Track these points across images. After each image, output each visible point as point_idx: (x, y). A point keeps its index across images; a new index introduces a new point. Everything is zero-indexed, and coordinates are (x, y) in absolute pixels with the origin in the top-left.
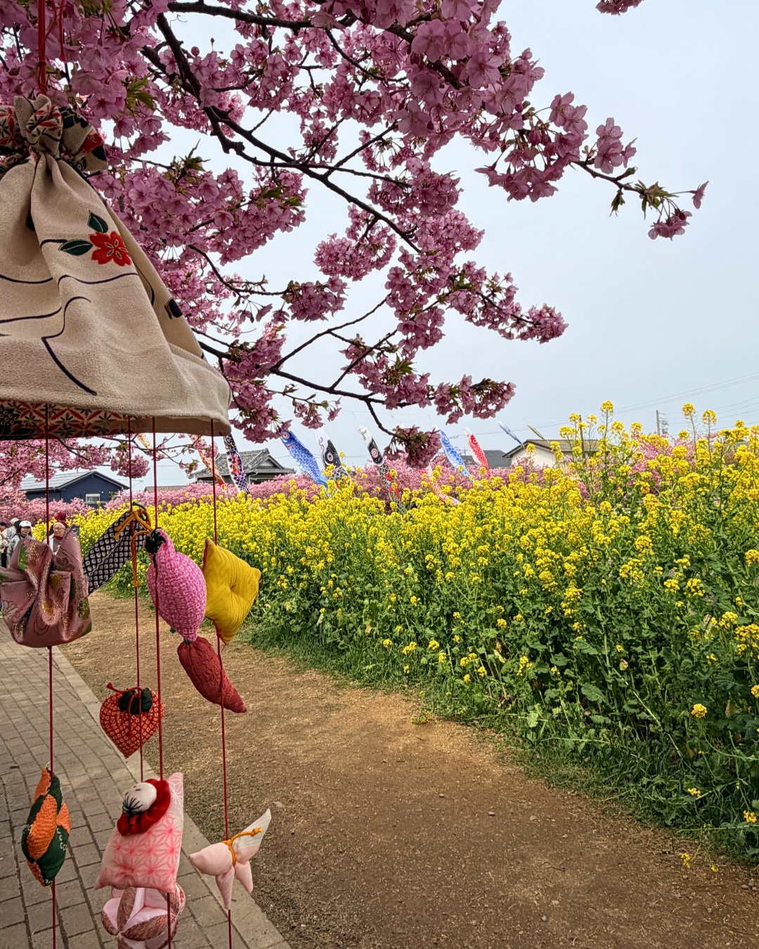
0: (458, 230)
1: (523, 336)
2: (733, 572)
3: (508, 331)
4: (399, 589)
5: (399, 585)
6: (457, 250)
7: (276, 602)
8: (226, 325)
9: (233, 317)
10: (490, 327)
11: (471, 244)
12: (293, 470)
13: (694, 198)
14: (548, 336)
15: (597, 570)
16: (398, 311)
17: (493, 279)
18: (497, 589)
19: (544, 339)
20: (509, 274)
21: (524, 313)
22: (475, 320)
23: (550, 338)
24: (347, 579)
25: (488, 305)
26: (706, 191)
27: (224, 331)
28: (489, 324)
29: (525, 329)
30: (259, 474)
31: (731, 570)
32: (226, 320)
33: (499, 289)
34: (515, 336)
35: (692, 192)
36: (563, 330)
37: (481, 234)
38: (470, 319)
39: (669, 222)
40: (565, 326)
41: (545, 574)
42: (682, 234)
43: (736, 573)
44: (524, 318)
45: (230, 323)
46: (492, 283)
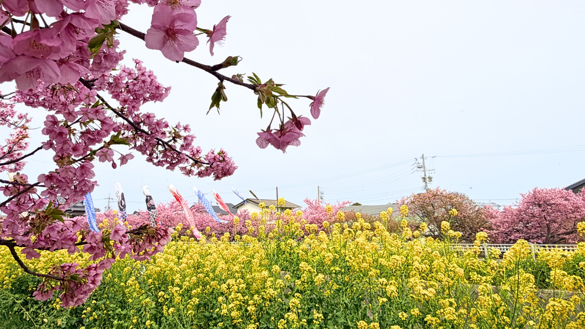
0: (143, 85)
1: (200, 174)
2: (351, 325)
3: (189, 168)
4: (140, 313)
5: (140, 310)
6: (145, 100)
7: (51, 318)
8: (16, 122)
9: (22, 117)
10: (168, 168)
11: (158, 97)
12: (98, 209)
13: (312, 105)
14: (220, 176)
15: (267, 313)
16: (57, 156)
17: (176, 127)
18: (205, 317)
19: (217, 178)
20: (187, 126)
21: (202, 156)
22: (155, 161)
23: (222, 177)
24: (104, 304)
25: (169, 149)
26: (326, 99)
27: (13, 126)
28: (169, 165)
29: (203, 168)
30: (74, 211)
31: (350, 323)
32: (16, 119)
33: (179, 136)
34: (195, 173)
35: (309, 97)
36: (233, 171)
37: (167, 90)
38: (150, 160)
39: (282, 129)
40: (235, 168)
41: (234, 314)
42: (297, 145)
43: (352, 325)
44: (202, 159)
45: (19, 121)
46: (175, 130)
